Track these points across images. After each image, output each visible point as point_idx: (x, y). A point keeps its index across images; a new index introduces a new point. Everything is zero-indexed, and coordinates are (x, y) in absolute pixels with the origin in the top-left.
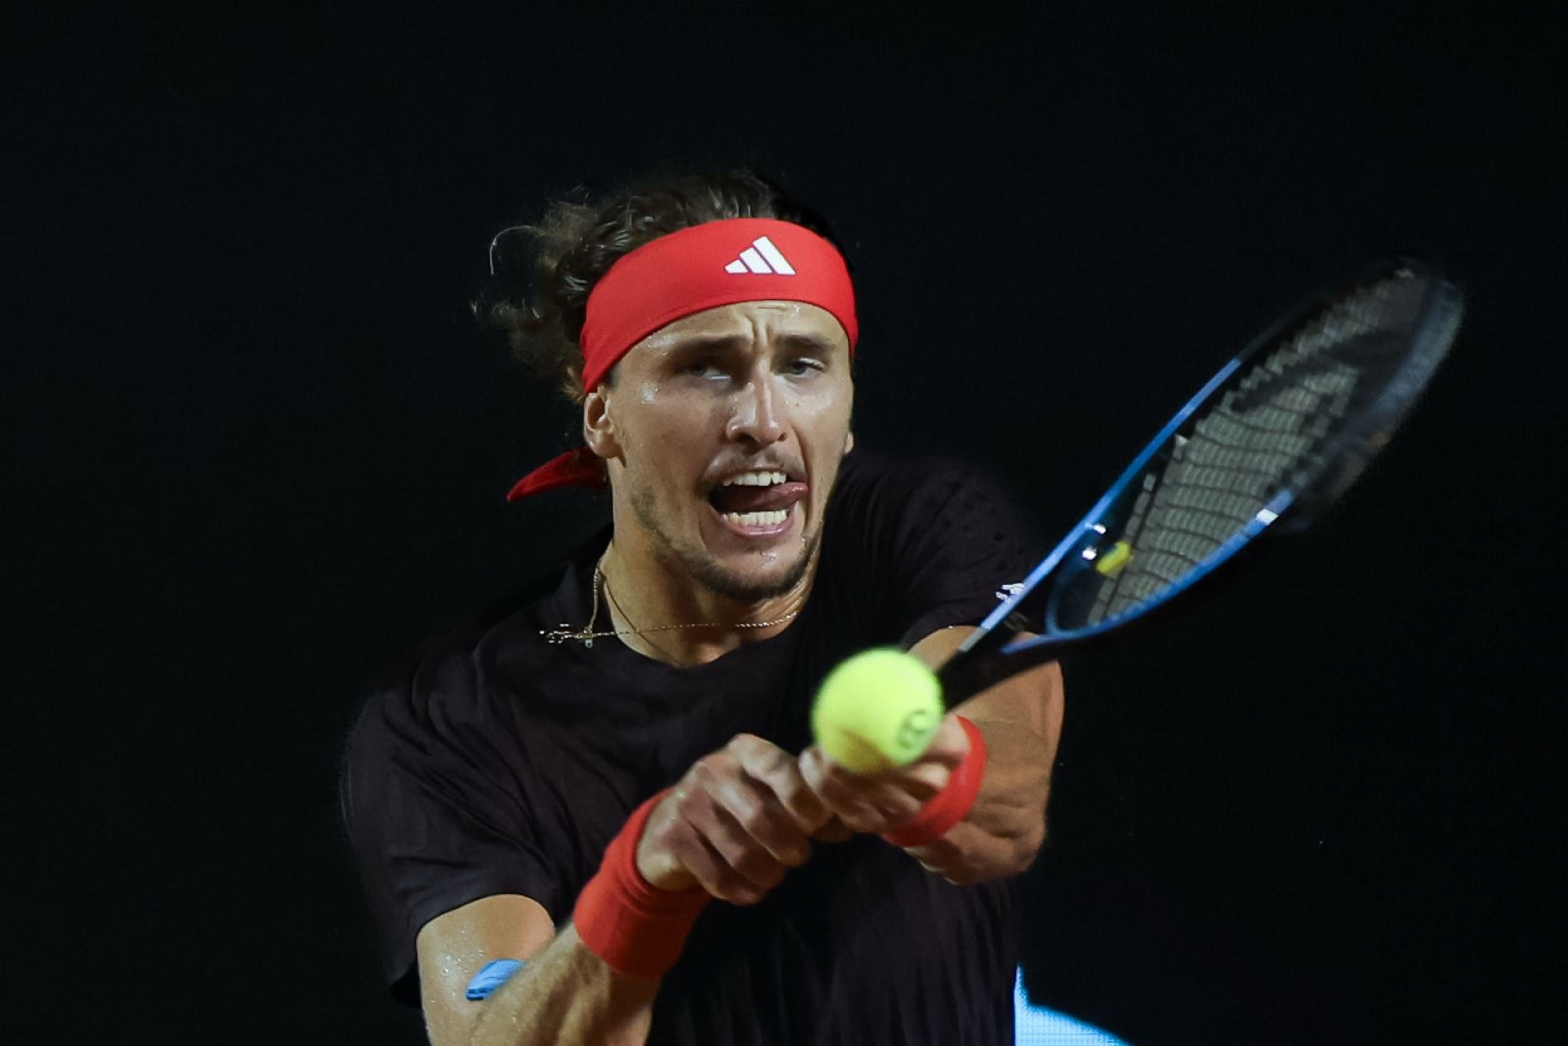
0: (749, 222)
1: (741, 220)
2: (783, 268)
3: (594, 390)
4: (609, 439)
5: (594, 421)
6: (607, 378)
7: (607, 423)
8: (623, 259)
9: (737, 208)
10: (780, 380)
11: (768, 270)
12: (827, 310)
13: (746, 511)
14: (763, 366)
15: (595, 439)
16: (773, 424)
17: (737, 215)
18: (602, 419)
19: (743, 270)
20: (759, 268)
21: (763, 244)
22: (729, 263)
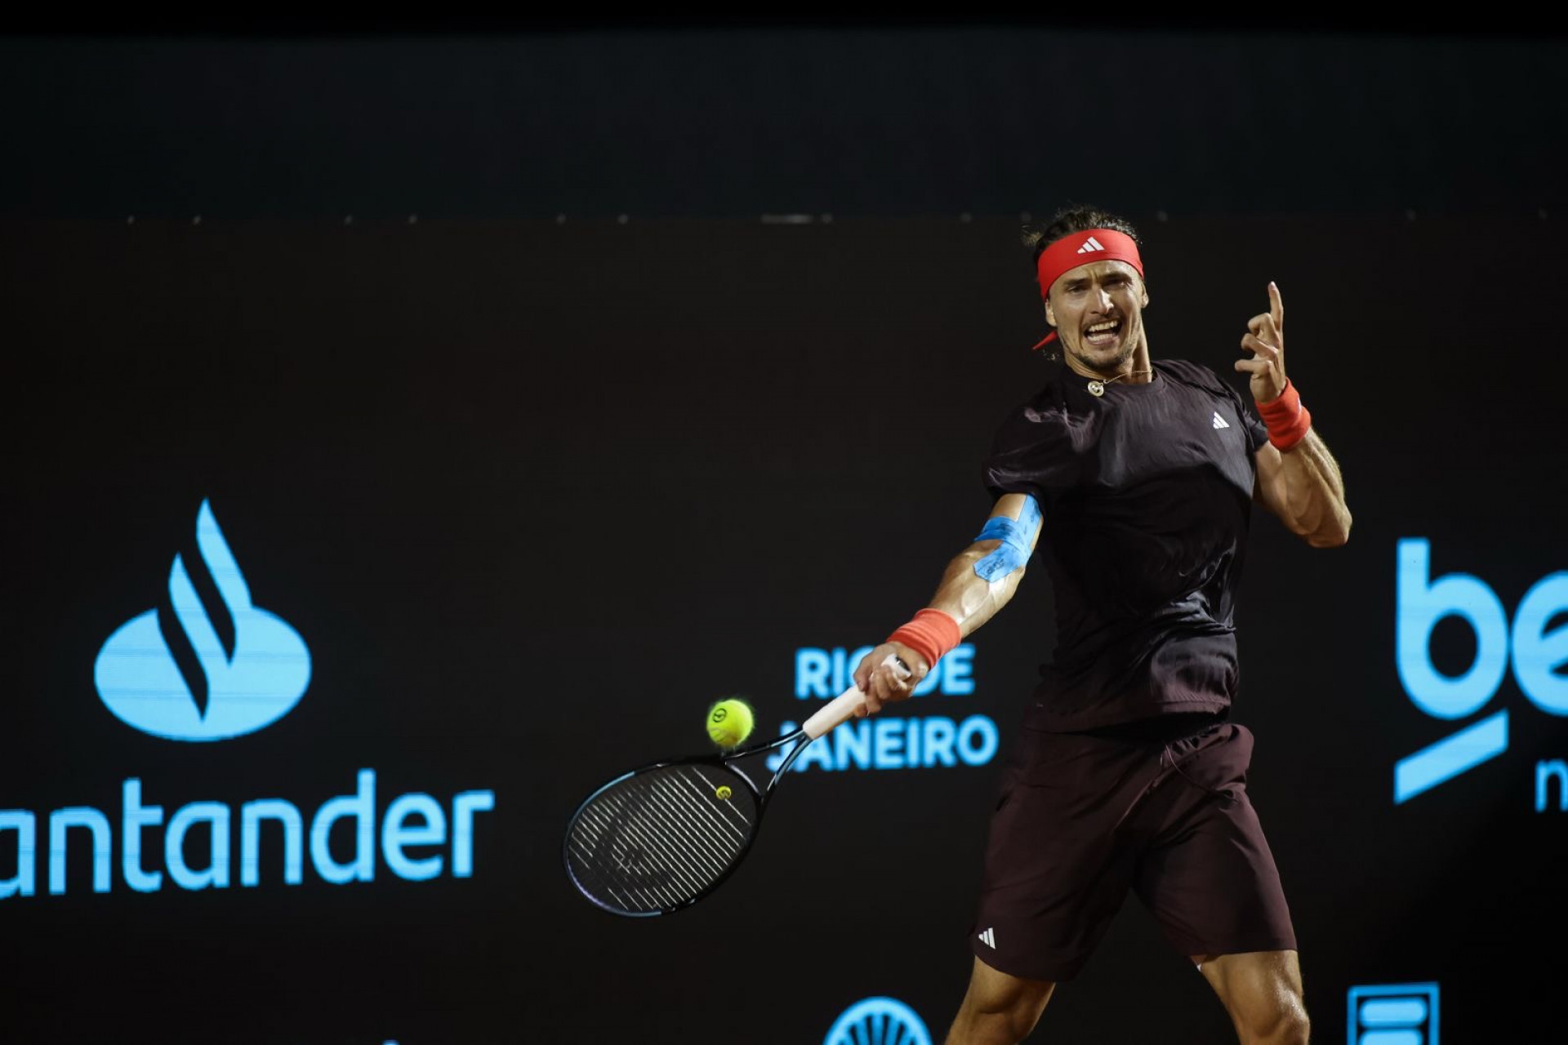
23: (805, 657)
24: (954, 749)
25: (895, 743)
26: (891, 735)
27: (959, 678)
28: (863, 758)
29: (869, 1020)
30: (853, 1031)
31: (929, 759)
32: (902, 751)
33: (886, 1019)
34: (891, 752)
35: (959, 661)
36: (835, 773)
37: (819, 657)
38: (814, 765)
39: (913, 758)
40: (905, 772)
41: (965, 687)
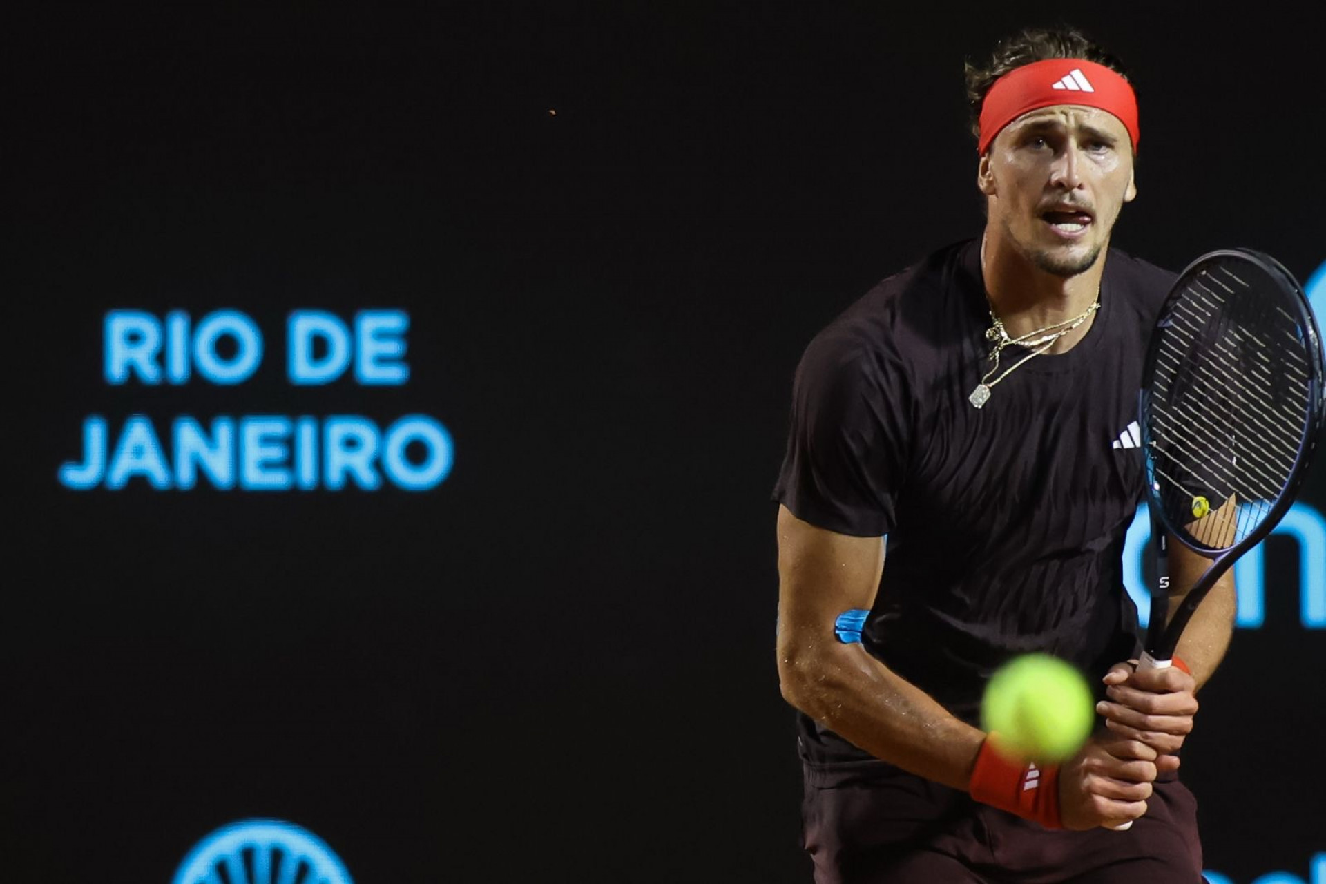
0: (1070, 61)
1: (1066, 60)
2: (1087, 87)
3: (984, 156)
4: (990, 183)
5: (984, 173)
6: (989, 149)
7: (989, 176)
8: (1000, 79)
9: (1064, 51)
10: (1082, 153)
11: (1076, 88)
12: (1112, 114)
13: (1060, 223)
14: (1073, 143)
15: (983, 184)
16: (1076, 177)
17: (1064, 56)
18: (988, 173)
19: (1064, 88)
20: (1072, 86)
21: (1077, 74)
22: (1055, 82)
23: (119, 325)
24: (378, 464)
25: (276, 453)
26: (267, 440)
27: (382, 360)
28: (220, 471)
29: (248, 855)
30: (221, 869)
31: (335, 477)
32: (290, 463)
33: (277, 855)
34: (267, 465)
35: (381, 335)
36: (173, 493)
37: (145, 325)
38: (138, 482)
39: (307, 474)
40: (293, 494)
41: (395, 374)
